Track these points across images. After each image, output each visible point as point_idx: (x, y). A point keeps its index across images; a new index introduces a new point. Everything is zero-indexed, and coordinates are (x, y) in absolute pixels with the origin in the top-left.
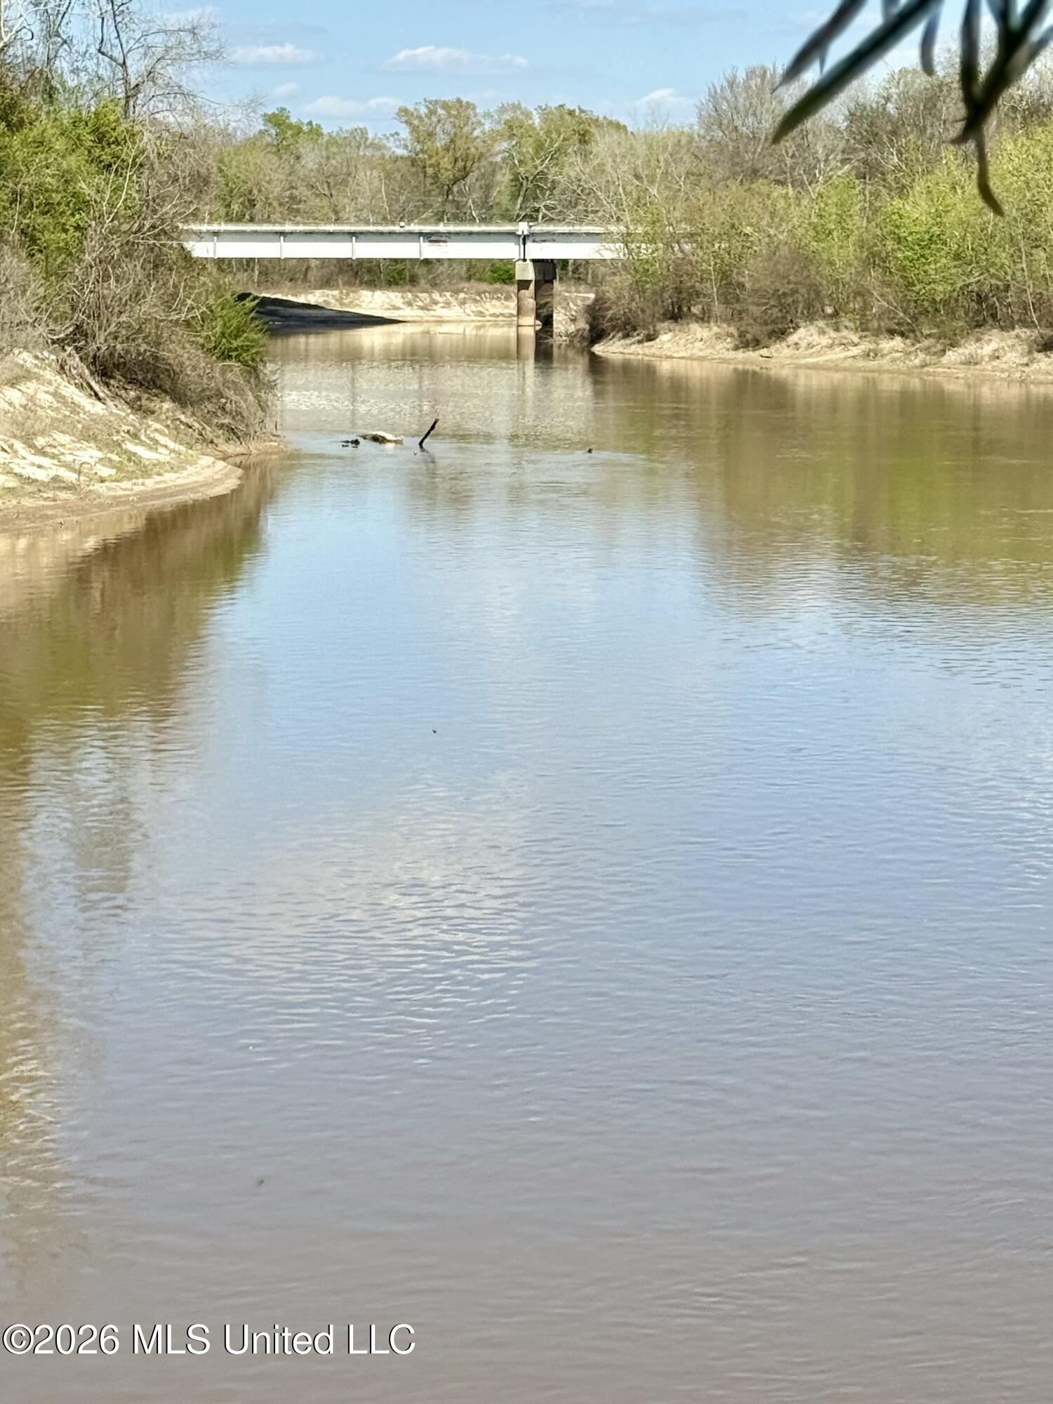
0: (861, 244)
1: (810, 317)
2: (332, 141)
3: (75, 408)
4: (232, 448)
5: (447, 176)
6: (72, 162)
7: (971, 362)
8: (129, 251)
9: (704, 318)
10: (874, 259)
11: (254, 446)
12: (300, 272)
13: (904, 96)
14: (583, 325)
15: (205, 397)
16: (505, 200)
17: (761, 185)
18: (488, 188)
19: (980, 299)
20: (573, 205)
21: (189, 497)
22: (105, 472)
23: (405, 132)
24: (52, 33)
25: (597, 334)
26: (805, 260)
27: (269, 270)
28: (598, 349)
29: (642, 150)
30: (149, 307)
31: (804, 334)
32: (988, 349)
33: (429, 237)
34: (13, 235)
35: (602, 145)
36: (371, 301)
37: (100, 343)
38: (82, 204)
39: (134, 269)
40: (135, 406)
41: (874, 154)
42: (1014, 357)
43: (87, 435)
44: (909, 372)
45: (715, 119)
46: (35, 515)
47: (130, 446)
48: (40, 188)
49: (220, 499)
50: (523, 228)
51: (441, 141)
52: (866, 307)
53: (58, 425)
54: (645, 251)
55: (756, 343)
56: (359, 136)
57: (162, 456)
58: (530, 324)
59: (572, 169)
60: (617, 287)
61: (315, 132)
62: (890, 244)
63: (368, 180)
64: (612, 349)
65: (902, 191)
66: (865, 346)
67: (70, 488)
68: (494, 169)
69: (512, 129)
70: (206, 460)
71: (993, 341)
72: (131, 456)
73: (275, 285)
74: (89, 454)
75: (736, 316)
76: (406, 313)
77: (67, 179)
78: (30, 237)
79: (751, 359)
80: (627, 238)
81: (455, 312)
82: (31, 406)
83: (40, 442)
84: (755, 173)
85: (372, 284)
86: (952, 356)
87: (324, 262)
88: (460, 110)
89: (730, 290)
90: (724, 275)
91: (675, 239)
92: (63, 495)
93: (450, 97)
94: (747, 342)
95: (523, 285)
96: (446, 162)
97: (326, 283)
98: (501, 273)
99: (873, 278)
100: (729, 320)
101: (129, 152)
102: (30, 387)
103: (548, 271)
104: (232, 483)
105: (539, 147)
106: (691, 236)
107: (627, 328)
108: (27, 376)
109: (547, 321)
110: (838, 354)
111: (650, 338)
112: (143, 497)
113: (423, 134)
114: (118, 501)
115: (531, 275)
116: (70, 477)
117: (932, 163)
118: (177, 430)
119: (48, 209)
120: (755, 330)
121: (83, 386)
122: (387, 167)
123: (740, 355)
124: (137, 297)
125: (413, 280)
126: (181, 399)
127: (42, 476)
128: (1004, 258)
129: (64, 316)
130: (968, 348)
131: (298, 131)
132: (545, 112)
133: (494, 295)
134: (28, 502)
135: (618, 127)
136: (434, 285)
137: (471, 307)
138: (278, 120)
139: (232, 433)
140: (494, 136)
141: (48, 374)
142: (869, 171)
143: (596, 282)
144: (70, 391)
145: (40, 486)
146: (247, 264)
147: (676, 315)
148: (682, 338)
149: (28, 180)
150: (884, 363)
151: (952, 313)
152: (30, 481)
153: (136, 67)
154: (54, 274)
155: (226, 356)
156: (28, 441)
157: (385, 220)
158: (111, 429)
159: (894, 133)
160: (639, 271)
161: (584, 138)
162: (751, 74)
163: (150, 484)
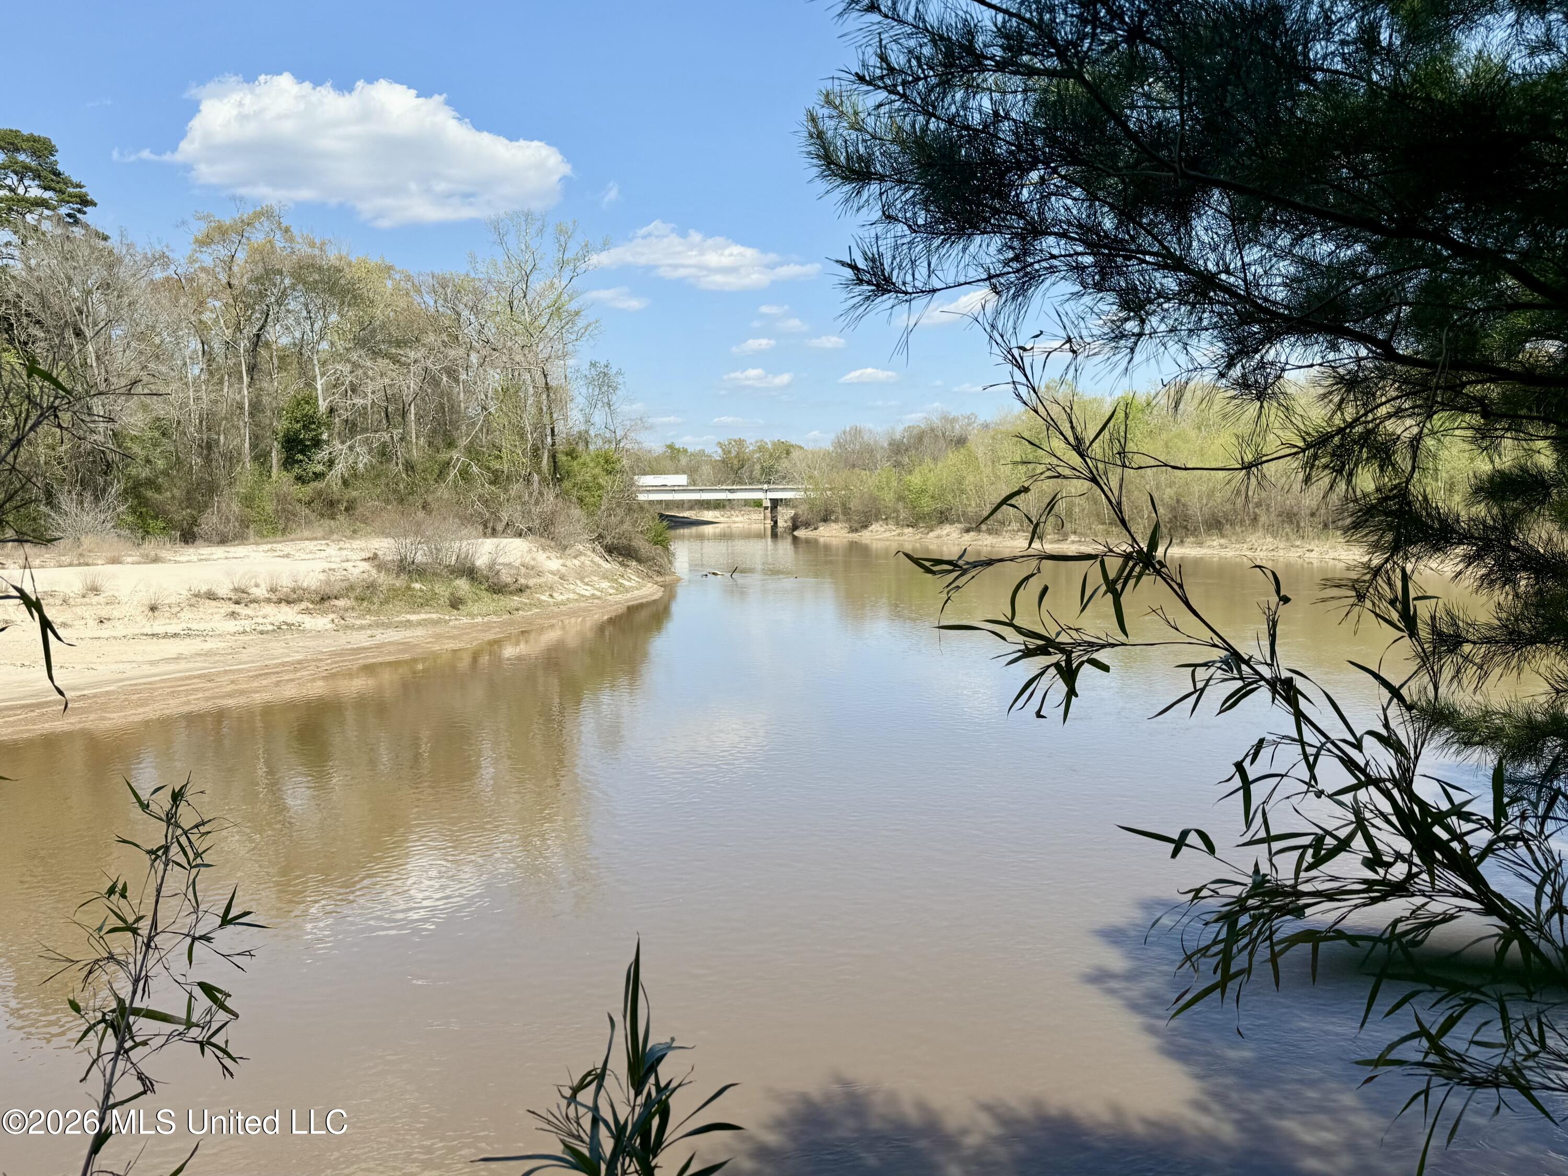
0: (895, 492)
1: (877, 521)
2: (692, 454)
3: (599, 566)
4: (659, 579)
5: (736, 467)
6: (597, 471)
7: (938, 537)
8: (619, 505)
9: (836, 521)
10: (900, 498)
11: (668, 578)
12: (680, 505)
13: (910, 437)
14: (790, 524)
15: (648, 559)
16: (758, 476)
17: (857, 470)
18: (752, 471)
19: (941, 513)
20: (784, 478)
21: (644, 600)
22: (612, 591)
23: (720, 451)
24: (587, 421)
25: (795, 527)
26: (874, 499)
27: (668, 504)
28: (796, 533)
29: (810, 456)
30: (627, 526)
31: (875, 527)
32: (945, 532)
33: (729, 490)
34: (574, 499)
35: (795, 454)
36: (708, 515)
37: (609, 540)
38: (600, 487)
39: (620, 512)
40: (622, 564)
41: (899, 458)
42: (955, 535)
43: (605, 577)
44: (916, 541)
45: (839, 444)
46: (585, 610)
47: (621, 580)
48: (584, 481)
49: (655, 601)
50: (765, 486)
51: (734, 454)
52: (898, 517)
53: (594, 573)
54: (813, 495)
55: (856, 530)
56: (702, 453)
57: (633, 584)
58: (769, 523)
59: (785, 464)
60: (802, 510)
61: (685, 451)
62: (906, 493)
63: (706, 470)
64: (801, 533)
65: (910, 472)
66: (898, 531)
67: (599, 598)
68: (754, 463)
69: (761, 449)
70: (650, 585)
71: (947, 529)
72: (621, 585)
73: (671, 509)
74: (605, 584)
75: (849, 520)
76: (722, 519)
77: (595, 477)
78: (581, 500)
79: (855, 536)
80: (806, 490)
81: (740, 519)
82: (582, 566)
83: (586, 580)
84: (854, 466)
85: (708, 509)
86: (931, 535)
87: (690, 501)
88: (740, 443)
89: (846, 511)
90: (844, 505)
91: (825, 490)
92: (596, 601)
93: (737, 438)
94: (853, 530)
95: (766, 508)
96: (735, 462)
97: (691, 508)
98: (758, 503)
99: (900, 505)
100: (846, 521)
101: (618, 467)
102: (582, 558)
103: (775, 503)
104: (660, 594)
105: (771, 455)
106: (830, 489)
107: (807, 525)
108: (581, 554)
109: (776, 522)
110: (888, 534)
111: (816, 529)
112: (627, 601)
113: (727, 452)
114: (617, 603)
115: (769, 504)
116: (598, 593)
117: (921, 462)
118: (638, 573)
119: (588, 489)
120: (855, 525)
121: (602, 557)
122: (713, 464)
123: (851, 535)
124: (622, 522)
125: (724, 507)
126: (639, 561)
127: (588, 594)
128: (950, 497)
129: (594, 531)
130: (938, 532)
131: (679, 451)
132: (774, 444)
133: (755, 512)
134: (582, 604)
135: (801, 448)
136: (732, 508)
137: (746, 517)
138: (671, 447)
139: (659, 573)
140: (754, 452)
141: (589, 553)
142: (897, 464)
143: (794, 507)
144: (597, 559)
145: (587, 598)
146: (661, 502)
147: (825, 520)
148: (828, 529)
149: (579, 479)
150: (906, 538)
151: (930, 518)
152: (583, 596)
153: (620, 434)
154: (591, 514)
155: (656, 543)
156: (582, 580)
157: (713, 485)
158: (614, 574)
159: (907, 450)
160: (811, 502)
161: (788, 453)
162: (851, 428)
163: (629, 595)
